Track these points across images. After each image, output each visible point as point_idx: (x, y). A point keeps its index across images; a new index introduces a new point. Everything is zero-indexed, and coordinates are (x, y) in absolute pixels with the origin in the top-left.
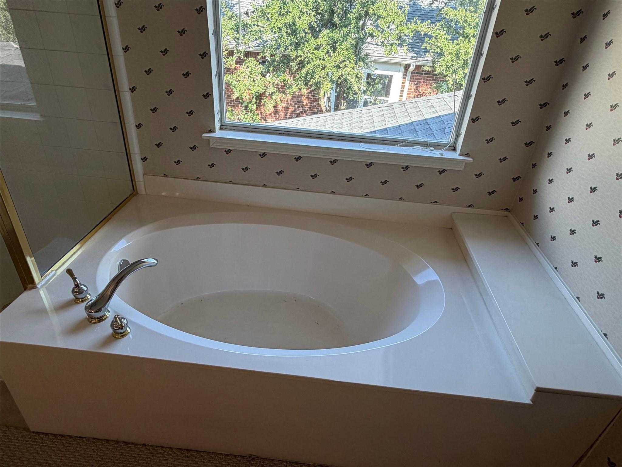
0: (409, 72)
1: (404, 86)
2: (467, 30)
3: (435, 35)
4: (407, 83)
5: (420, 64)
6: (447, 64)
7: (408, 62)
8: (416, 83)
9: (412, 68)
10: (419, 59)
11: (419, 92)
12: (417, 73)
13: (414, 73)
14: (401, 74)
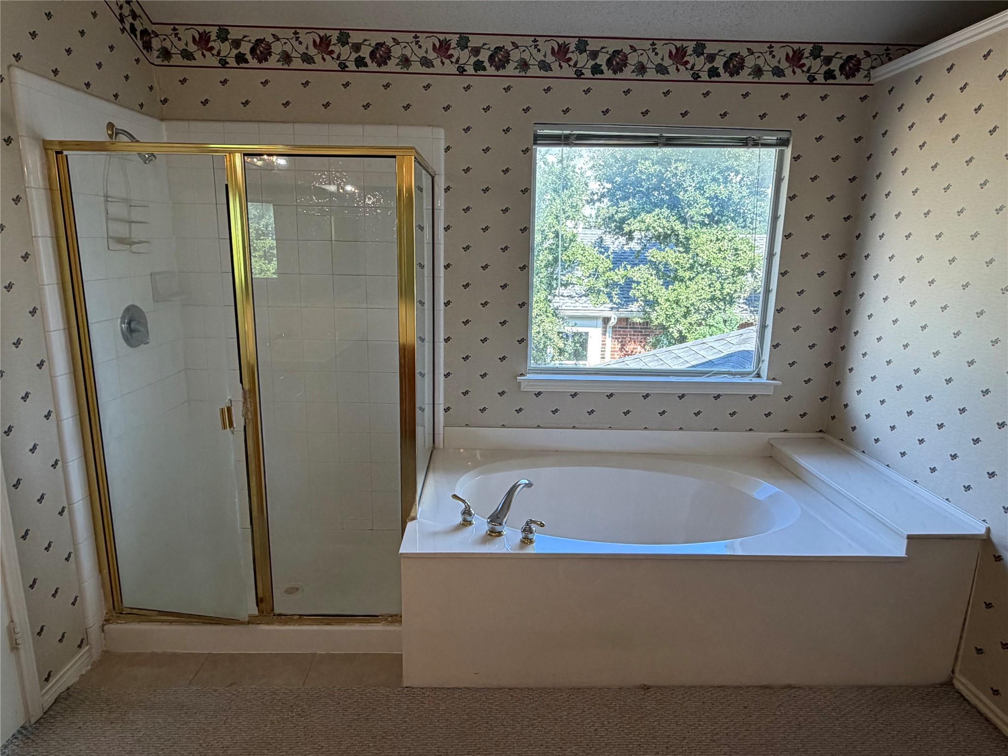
0: (610, 327)
1: (605, 345)
2: (681, 273)
3: (643, 280)
4: (609, 340)
5: (623, 316)
6: (667, 313)
7: (607, 314)
8: (620, 340)
9: (613, 322)
10: (620, 310)
11: (626, 351)
12: (619, 327)
13: (616, 328)
14: (599, 330)
